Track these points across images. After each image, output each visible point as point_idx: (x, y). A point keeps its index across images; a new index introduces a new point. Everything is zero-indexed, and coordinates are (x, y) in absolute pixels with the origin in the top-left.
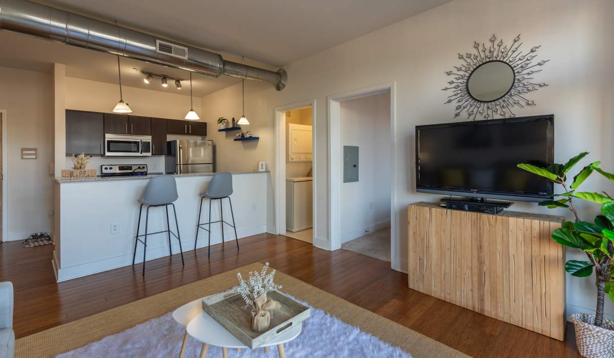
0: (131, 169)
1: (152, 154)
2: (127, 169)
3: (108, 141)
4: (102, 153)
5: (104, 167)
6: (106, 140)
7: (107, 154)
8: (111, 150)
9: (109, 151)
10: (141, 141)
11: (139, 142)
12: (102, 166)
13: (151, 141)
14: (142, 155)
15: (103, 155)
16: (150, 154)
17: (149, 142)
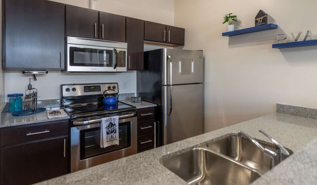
0: (100, 90)
1: (128, 69)
2: (94, 90)
3: (71, 48)
4: (63, 67)
5: (64, 88)
6: (69, 46)
7: (71, 68)
8: (75, 62)
9: (72, 64)
10: (115, 50)
11: (112, 51)
12: (62, 86)
13: (126, 50)
14: (115, 70)
15: (64, 70)
16: (124, 69)
17: (125, 52)
